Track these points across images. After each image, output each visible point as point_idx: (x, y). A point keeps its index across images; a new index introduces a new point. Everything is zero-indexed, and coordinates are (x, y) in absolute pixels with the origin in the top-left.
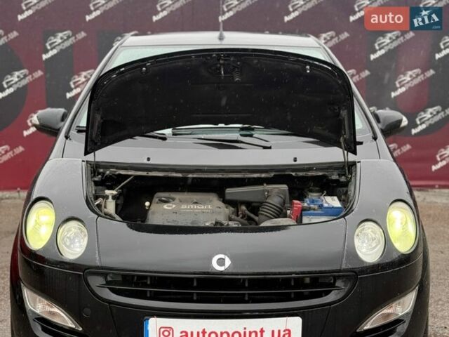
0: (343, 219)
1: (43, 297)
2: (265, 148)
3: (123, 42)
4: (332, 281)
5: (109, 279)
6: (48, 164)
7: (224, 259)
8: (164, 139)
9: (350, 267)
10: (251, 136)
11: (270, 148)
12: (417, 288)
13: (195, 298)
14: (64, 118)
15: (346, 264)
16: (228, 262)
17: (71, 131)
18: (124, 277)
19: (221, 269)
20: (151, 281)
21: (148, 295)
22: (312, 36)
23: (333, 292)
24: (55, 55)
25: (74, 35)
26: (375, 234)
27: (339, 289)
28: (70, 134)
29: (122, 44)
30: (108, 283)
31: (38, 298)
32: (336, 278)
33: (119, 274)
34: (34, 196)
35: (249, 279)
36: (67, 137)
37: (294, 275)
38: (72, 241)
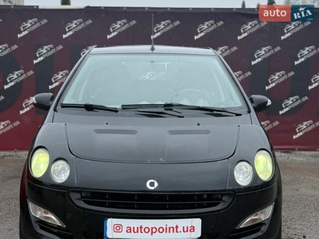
0: (227, 160)
1: (41, 207)
2: (180, 117)
3: (90, 51)
4: (220, 197)
5: (83, 194)
6: (43, 127)
7: (154, 183)
8: (116, 111)
9: (231, 188)
10: (171, 110)
11: (183, 117)
12: (274, 203)
13: (136, 206)
14: (52, 99)
15: (229, 186)
16: (156, 184)
17: (58, 107)
18: (92, 193)
19: (152, 188)
20: (109, 196)
21: (107, 205)
22: (211, 49)
23: (221, 203)
24: (42, 61)
25: (55, 47)
26: (247, 169)
27: (224, 201)
28: (57, 109)
29: (89, 52)
30: (82, 197)
31: (38, 208)
32: (222, 195)
33: (89, 192)
34: (35, 146)
35: (169, 195)
36: (55, 110)
37: (196, 193)
38: (60, 173)
